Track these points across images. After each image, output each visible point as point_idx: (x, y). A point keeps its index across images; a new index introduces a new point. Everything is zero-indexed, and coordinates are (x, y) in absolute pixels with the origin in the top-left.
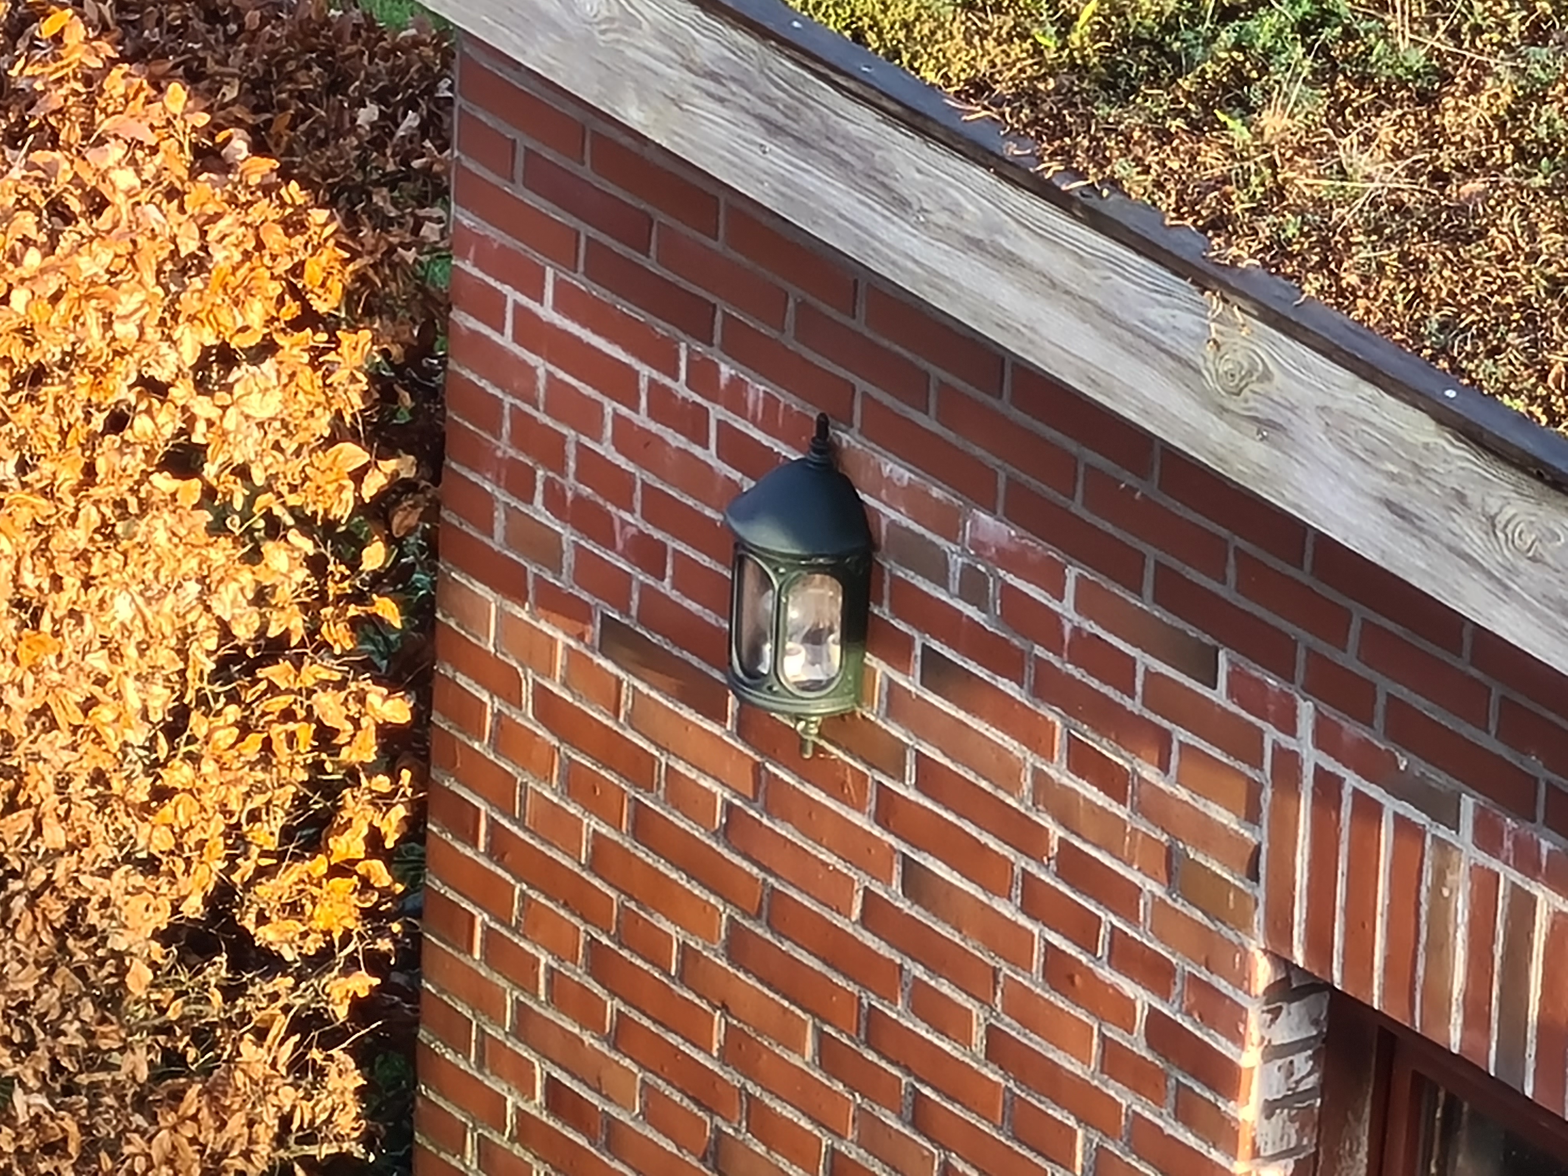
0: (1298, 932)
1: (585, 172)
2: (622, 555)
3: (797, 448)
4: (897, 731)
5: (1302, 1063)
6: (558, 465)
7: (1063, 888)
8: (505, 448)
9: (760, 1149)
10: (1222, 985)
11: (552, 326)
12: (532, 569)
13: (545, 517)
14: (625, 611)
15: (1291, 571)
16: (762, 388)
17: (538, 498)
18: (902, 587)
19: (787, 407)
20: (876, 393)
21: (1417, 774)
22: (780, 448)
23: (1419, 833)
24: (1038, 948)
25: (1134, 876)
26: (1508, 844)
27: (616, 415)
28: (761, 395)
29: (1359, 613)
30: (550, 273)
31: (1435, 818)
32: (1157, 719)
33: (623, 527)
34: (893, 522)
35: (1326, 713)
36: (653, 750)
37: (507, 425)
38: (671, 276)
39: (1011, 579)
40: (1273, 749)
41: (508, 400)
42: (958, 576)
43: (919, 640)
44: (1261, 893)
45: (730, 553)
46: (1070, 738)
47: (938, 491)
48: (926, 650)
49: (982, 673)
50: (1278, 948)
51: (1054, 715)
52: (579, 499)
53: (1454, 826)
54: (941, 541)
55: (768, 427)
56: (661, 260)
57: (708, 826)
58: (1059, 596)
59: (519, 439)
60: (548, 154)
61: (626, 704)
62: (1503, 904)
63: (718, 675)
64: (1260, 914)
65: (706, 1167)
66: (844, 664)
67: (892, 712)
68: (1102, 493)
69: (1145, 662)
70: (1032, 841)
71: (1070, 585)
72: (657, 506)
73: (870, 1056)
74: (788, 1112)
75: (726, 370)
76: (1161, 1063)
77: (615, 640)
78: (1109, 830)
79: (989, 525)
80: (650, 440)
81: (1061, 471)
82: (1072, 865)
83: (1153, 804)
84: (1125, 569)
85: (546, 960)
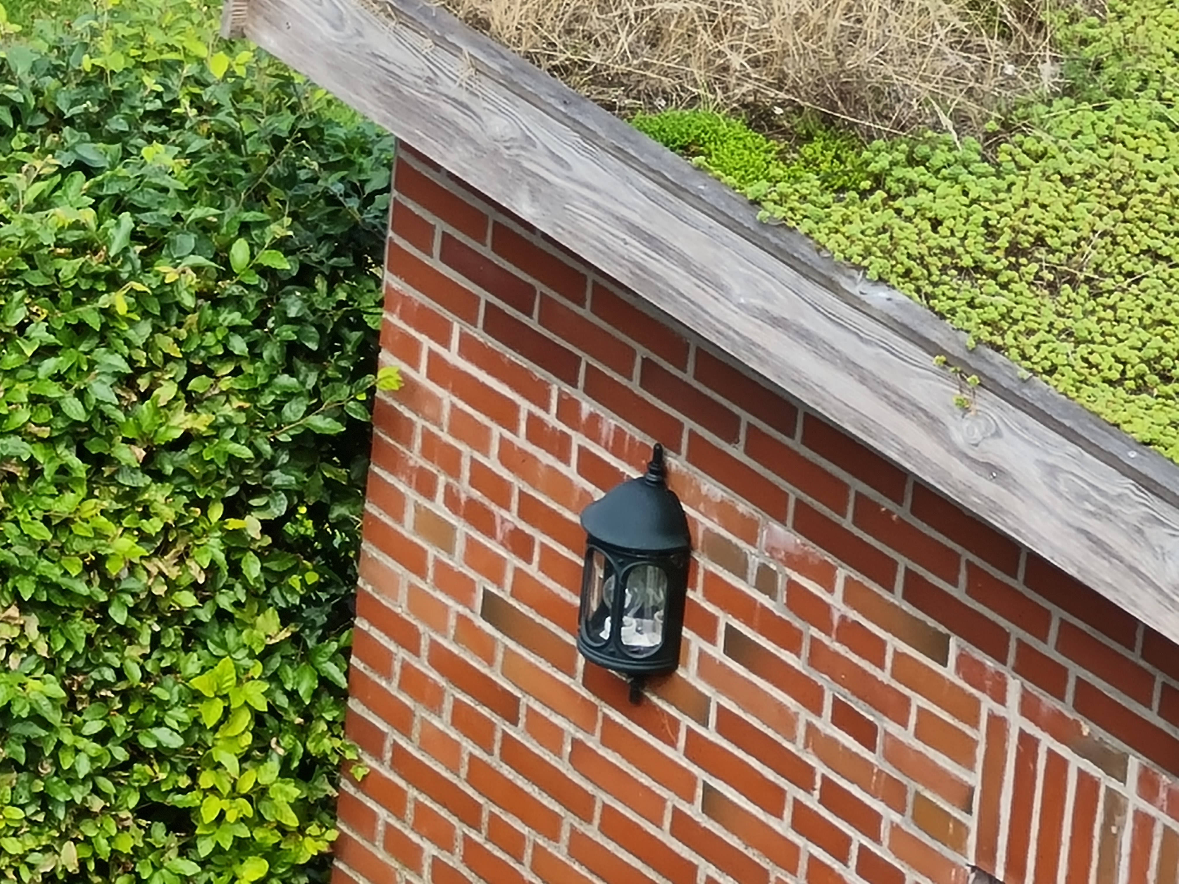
0: (1001, 856)
1: (486, 251)
2: (502, 544)
3: (639, 468)
4: (703, 687)
6: (456, 473)
7: (824, 812)
8: (416, 459)
11: (457, 368)
12: (431, 551)
13: (443, 512)
14: (501, 586)
15: (1008, 580)
16: (613, 422)
17: (439, 497)
18: (712, 578)
19: (632, 438)
20: (700, 430)
21: (1097, 739)
22: (625, 468)
23: (1095, 784)
24: (804, 858)
25: (878, 807)
26: (1163, 795)
27: (502, 439)
28: (613, 427)
29: (1058, 614)
30: (456, 327)
31: (1109, 772)
32: (902, 688)
33: (502, 523)
34: (707, 530)
35: (1030, 690)
36: (517, 693)
37: (418, 442)
38: (548, 334)
39: (796, 577)
40: (989, 715)
41: (420, 423)
42: (755, 572)
43: (723, 619)
44: (972, 822)
45: (585, 547)
46: (836, 700)
47: (744, 507)
48: (728, 627)
49: (770, 646)
50: (984, 867)
51: (821, 679)
52: (471, 501)
53: (1123, 779)
54: (742, 544)
55: (616, 452)
56: (541, 322)
57: (558, 752)
58: (830, 590)
59: (427, 452)
60: (459, 236)
61: (499, 657)
62: (1157, 842)
63: (571, 640)
64: (972, 841)
66: (665, 635)
67: (700, 673)
68: (867, 514)
69: (894, 644)
70: (802, 775)
71: (840, 583)
72: (529, 508)
75: (587, 407)
77: (493, 608)
78: (859, 771)
79: (781, 534)
80: (526, 458)
81: (837, 495)
82: (832, 797)
83: (895, 753)
84: (882, 572)
85: (428, 848)
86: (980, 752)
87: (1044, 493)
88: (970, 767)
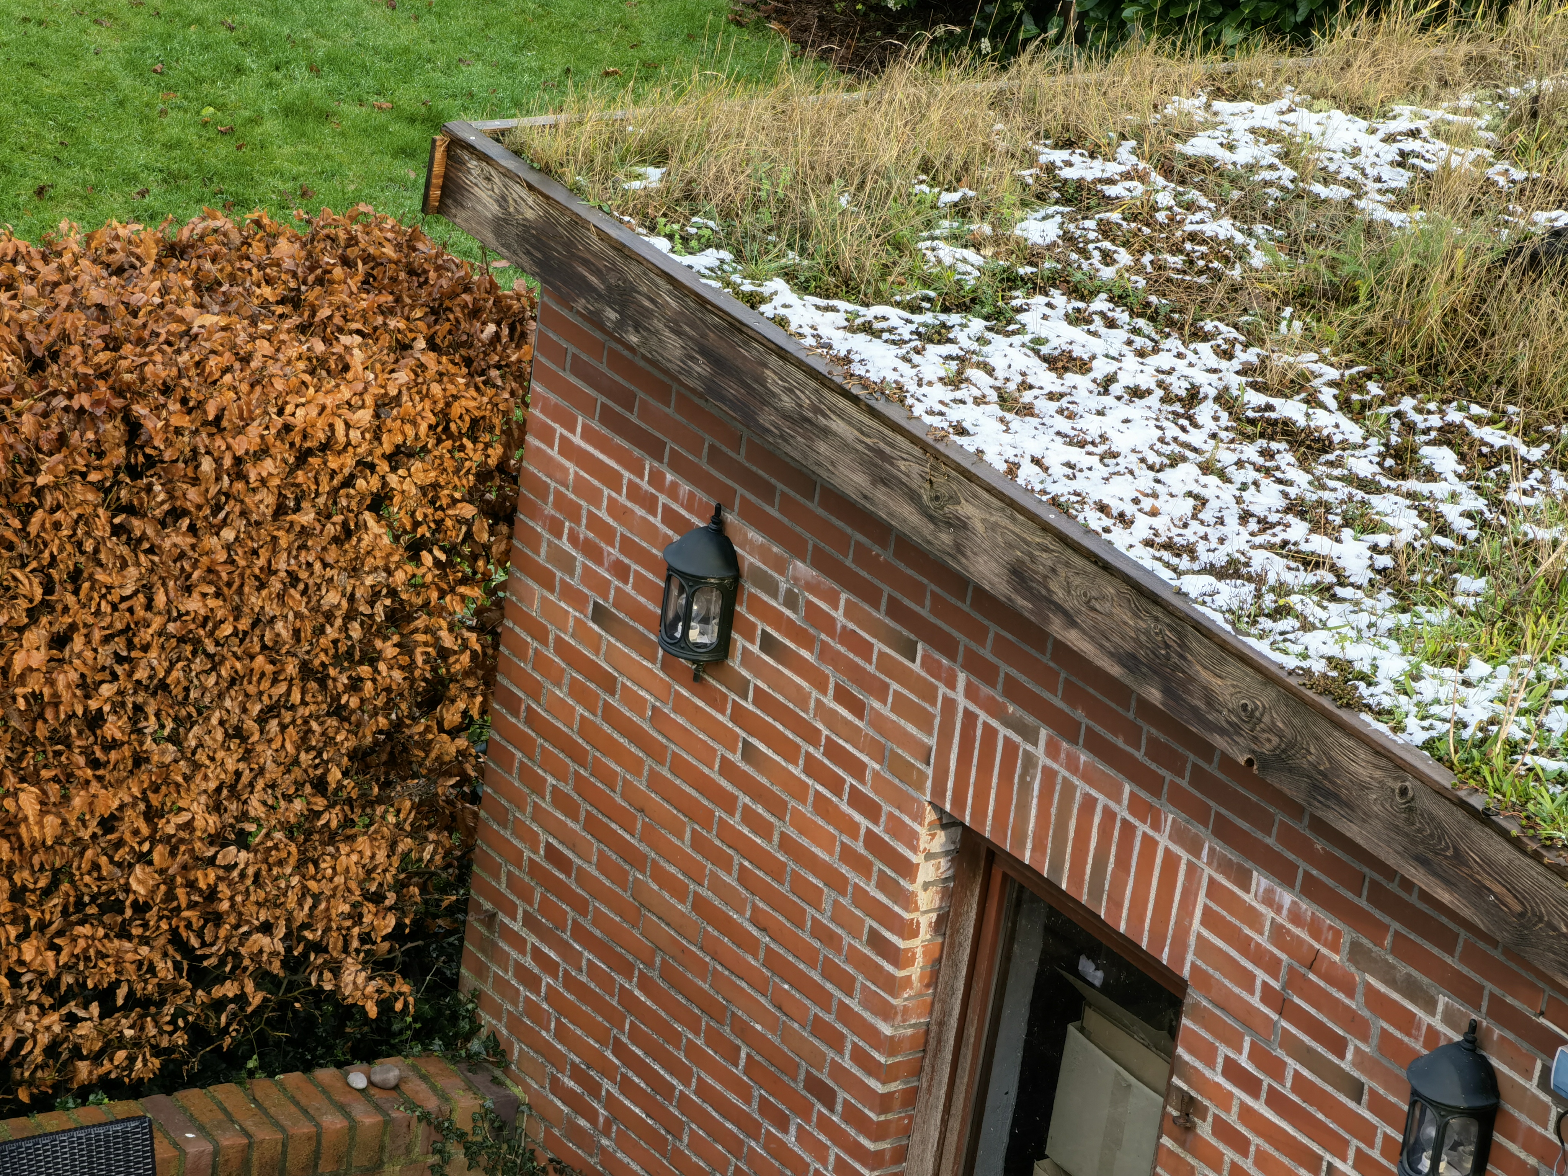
0: (949, 794)
1: (603, 368)
2: (608, 570)
3: (704, 520)
4: (744, 673)
5: (944, 863)
6: (576, 520)
7: (826, 761)
8: (549, 510)
9: (656, 887)
10: (906, 819)
11: (579, 448)
12: (559, 574)
13: (568, 547)
14: (606, 599)
15: (959, 604)
16: (688, 488)
17: (565, 537)
18: (753, 597)
19: (700, 499)
20: (748, 495)
21: (1018, 716)
22: (695, 520)
23: (1016, 747)
24: (811, 793)
25: (865, 758)
26: (1063, 755)
27: (610, 497)
28: (687, 491)
29: (994, 629)
30: (580, 420)
31: (1026, 738)
32: (883, 677)
33: (608, 556)
34: (752, 564)
35: (972, 680)
36: (616, 674)
37: (551, 498)
38: (643, 426)
39: (811, 598)
40: (943, 697)
41: (553, 485)
42: (783, 594)
43: (760, 626)
44: (930, 772)
45: (665, 573)
46: (837, 684)
47: (775, 549)
48: (764, 632)
49: (793, 646)
50: (937, 802)
52: (586, 539)
53: (1035, 744)
54: (775, 575)
55: (689, 509)
56: (639, 417)
57: (642, 716)
58: (836, 608)
59: (557, 505)
60: (584, 357)
61: (604, 648)
62: (1058, 787)
63: (653, 637)
64: (929, 783)
65: (627, 896)
66: (720, 636)
67: (743, 663)
68: (862, 556)
69: (879, 646)
70: (812, 736)
71: (842, 603)
72: (627, 546)
73: (718, 843)
74: (672, 869)
75: (669, 477)
76: (870, 857)
77: (600, 614)
78: (853, 733)
79: (802, 569)
80: (626, 511)
81: (843, 541)
82: (832, 751)
83: (878, 722)
84: (871, 596)
85: (550, 780)
86: (937, 721)
87: (986, 543)
88: (930, 733)
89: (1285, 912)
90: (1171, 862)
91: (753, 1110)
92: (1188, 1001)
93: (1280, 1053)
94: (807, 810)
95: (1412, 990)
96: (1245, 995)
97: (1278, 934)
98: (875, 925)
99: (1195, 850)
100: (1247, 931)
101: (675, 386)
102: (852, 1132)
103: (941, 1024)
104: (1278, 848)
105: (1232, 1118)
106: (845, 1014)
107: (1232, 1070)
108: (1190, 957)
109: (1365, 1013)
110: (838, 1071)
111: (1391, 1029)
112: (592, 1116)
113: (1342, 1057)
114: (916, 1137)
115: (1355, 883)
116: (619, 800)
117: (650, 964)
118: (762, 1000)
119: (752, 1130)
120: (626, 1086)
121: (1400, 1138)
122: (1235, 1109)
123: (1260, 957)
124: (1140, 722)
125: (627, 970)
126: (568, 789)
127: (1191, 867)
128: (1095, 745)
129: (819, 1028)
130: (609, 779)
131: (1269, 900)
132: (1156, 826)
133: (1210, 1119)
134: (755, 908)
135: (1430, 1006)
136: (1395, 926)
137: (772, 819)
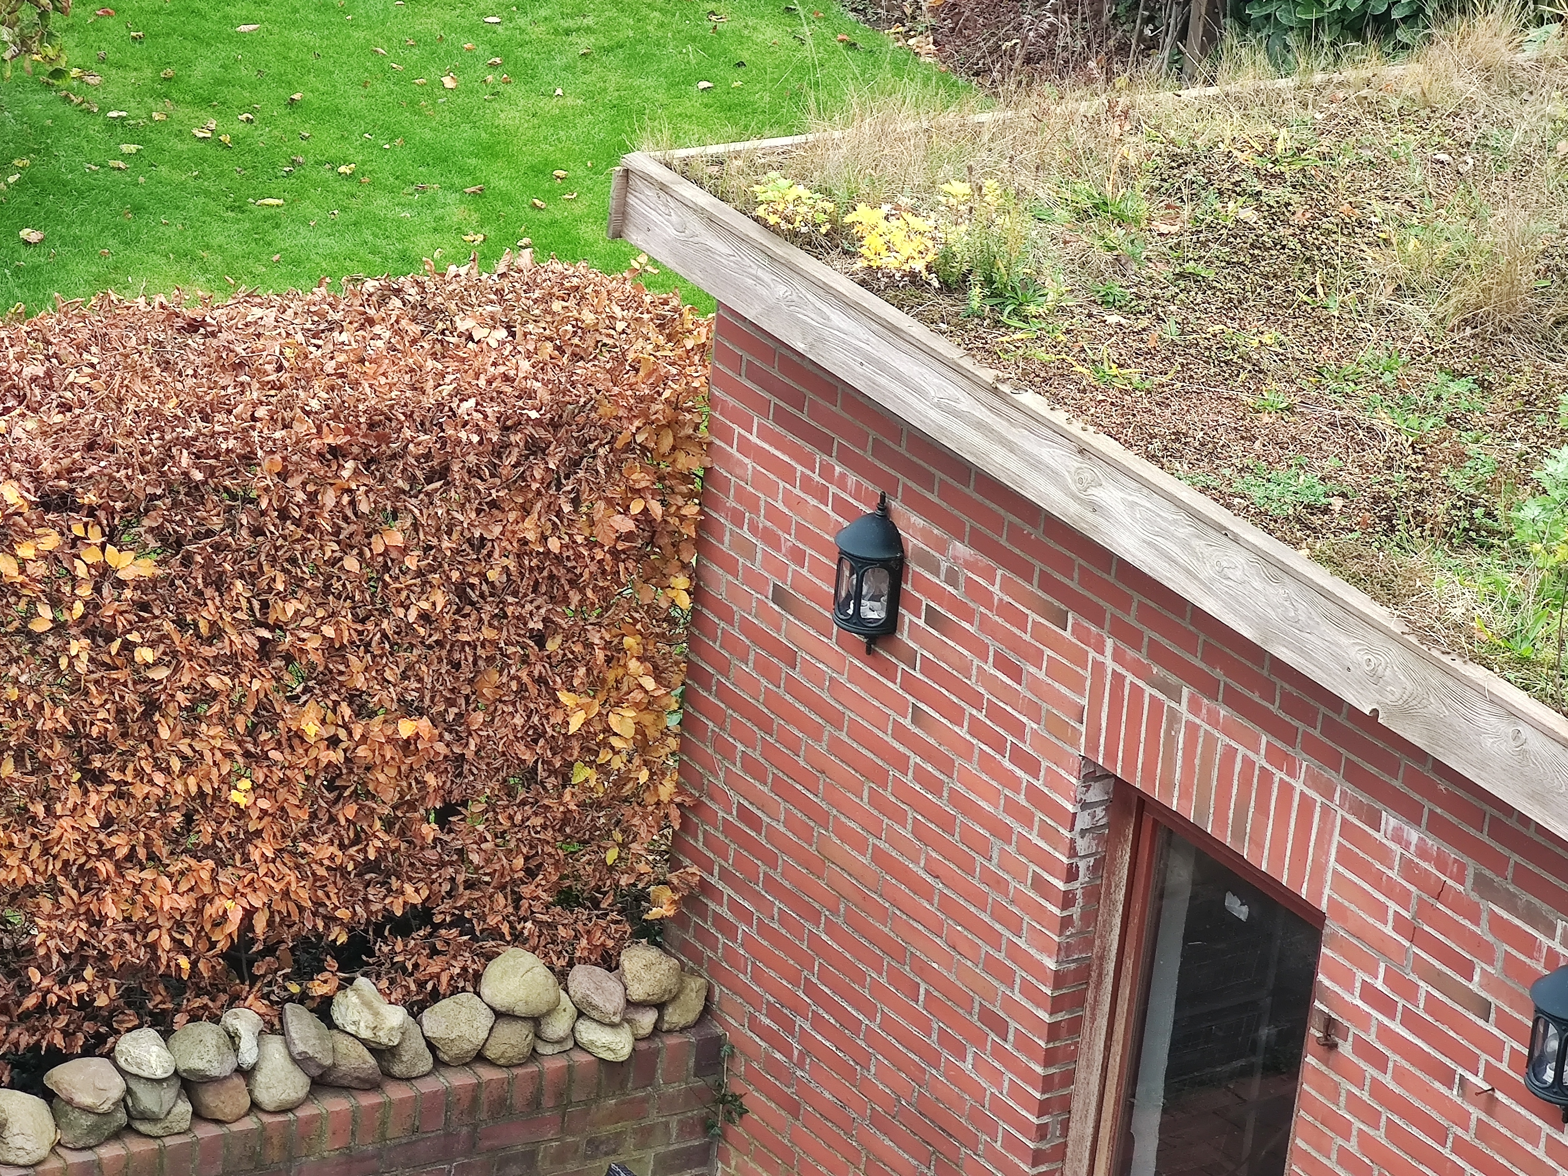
0: (1102, 748)
1: (775, 373)
2: (785, 555)
3: (870, 507)
4: (912, 644)
5: (1100, 812)
6: (756, 511)
7: (989, 723)
9: (838, 842)
10: (1063, 773)
11: (756, 445)
12: (741, 560)
13: (748, 535)
14: (785, 582)
15: (1105, 576)
16: (855, 478)
17: (746, 527)
18: (917, 576)
19: (867, 488)
20: (910, 483)
21: (1162, 676)
22: (862, 507)
23: (1161, 705)
24: (976, 751)
25: (1024, 719)
26: (1204, 711)
27: (785, 489)
28: (854, 481)
29: (1137, 597)
30: (756, 420)
31: (1170, 697)
32: (1037, 644)
33: (785, 542)
34: (915, 546)
35: (1120, 646)
36: (796, 649)
37: (732, 492)
38: (813, 423)
39: (970, 574)
40: (1093, 661)
41: (733, 479)
42: (944, 572)
43: (925, 601)
44: (1083, 729)
45: (837, 556)
46: (995, 651)
47: (936, 531)
48: (928, 606)
49: (955, 618)
50: (1091, 757)
51: (988, 640)
52: (765, 528)
53: (1179, 701)
54: (937, 555)
55: (857, 497)
56: (809, 416)
57: (821, 687)
58: (993, 583)
59: (738, 499)
60: (758, 363)
61: (784, 626)
62: (1201, 740)
63: (827, 614)
64: (1083, 740)
65: (813, 849)
66: (888, 612)
67: (910, 636)
68: (1015, 535)
69: (1033, 616)
70: (976, 700)
71: (998, 578)
72: (802, 533)
73: (893, 799)
74: (852, 825)
75: (838, 469)
76: (1033, 809)
77: (779, 596)
78: (1011, 697)
79: (961, 549)
80: (800, 501)
81: (997, 524)
82: (994, 713)
83: (1035, 685)
84: (1025, 572)
85: (740, 747)
86: (1088, 683)
87: (1127, 520)
88: (1082, 694)
89: (1412, 848)
90: (1306, 805)
91: (933, 1041)
92: (1326, 931)
93: (1413, 977)
94: (972, 768)
95: (1532, 917)
96: (1379, 925)
97: (1408, 868)
98: (1038, 870)
99: (1328, 794)
100: (1378, 866)
101: (840, 386)
102: (1024, 1059)
103: (1102, 958)
104: (1405, 789)
105: (1371, 1038)
106: (1014, 951)
107: (1369, 994)
108: (1327, 891)
109: (1490, 938)
110: (1009, 1004)
111: (1514, 953)
112: (787, 1051)
113: (1470, 980)
114: (1082, 1062)
115: (1476, 819)
116: (802, 763)
117: (835, 912)
118: (938, 941)
119: (934, 1060)
120: (817, 1022)
121: (1526, 1052)
122: (1374, 1030)
123: (1390, 888)
124: (1273, 678)
125: (814, 916)
126: (757, 755)
127: (1325, 809)
128: (1233, 700)
129: (991, 965)
130: (794, 745)
131: (1398, 838)
132: (1291, 773)
133: (1350, 1039)
134: (928, 858)
135: (1550, 931)
136: (1515, 858)
137: (942, 777)
